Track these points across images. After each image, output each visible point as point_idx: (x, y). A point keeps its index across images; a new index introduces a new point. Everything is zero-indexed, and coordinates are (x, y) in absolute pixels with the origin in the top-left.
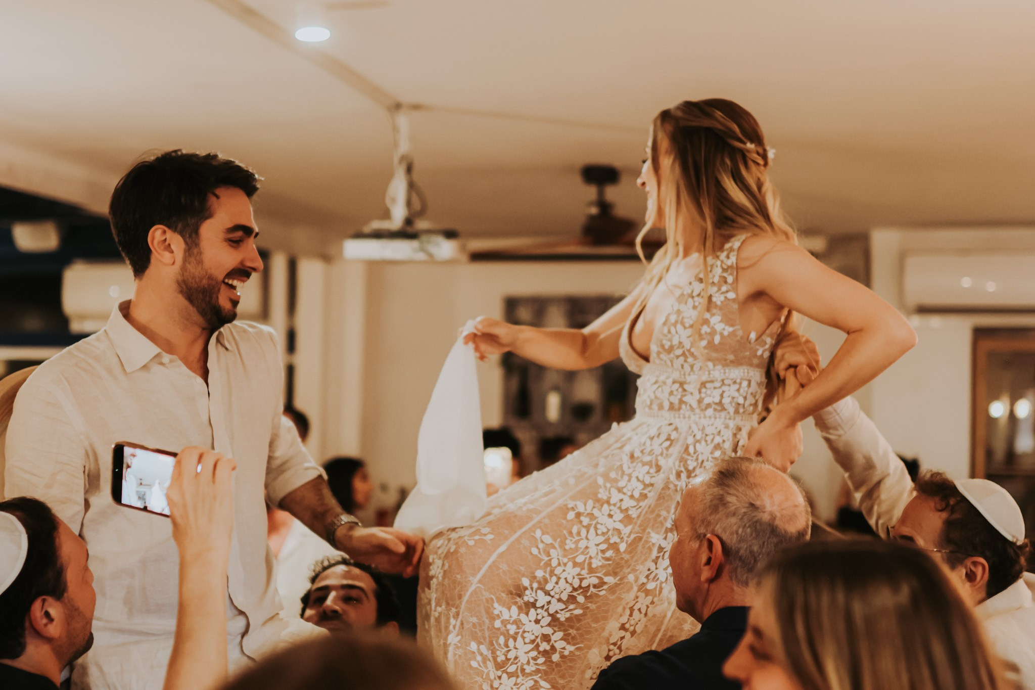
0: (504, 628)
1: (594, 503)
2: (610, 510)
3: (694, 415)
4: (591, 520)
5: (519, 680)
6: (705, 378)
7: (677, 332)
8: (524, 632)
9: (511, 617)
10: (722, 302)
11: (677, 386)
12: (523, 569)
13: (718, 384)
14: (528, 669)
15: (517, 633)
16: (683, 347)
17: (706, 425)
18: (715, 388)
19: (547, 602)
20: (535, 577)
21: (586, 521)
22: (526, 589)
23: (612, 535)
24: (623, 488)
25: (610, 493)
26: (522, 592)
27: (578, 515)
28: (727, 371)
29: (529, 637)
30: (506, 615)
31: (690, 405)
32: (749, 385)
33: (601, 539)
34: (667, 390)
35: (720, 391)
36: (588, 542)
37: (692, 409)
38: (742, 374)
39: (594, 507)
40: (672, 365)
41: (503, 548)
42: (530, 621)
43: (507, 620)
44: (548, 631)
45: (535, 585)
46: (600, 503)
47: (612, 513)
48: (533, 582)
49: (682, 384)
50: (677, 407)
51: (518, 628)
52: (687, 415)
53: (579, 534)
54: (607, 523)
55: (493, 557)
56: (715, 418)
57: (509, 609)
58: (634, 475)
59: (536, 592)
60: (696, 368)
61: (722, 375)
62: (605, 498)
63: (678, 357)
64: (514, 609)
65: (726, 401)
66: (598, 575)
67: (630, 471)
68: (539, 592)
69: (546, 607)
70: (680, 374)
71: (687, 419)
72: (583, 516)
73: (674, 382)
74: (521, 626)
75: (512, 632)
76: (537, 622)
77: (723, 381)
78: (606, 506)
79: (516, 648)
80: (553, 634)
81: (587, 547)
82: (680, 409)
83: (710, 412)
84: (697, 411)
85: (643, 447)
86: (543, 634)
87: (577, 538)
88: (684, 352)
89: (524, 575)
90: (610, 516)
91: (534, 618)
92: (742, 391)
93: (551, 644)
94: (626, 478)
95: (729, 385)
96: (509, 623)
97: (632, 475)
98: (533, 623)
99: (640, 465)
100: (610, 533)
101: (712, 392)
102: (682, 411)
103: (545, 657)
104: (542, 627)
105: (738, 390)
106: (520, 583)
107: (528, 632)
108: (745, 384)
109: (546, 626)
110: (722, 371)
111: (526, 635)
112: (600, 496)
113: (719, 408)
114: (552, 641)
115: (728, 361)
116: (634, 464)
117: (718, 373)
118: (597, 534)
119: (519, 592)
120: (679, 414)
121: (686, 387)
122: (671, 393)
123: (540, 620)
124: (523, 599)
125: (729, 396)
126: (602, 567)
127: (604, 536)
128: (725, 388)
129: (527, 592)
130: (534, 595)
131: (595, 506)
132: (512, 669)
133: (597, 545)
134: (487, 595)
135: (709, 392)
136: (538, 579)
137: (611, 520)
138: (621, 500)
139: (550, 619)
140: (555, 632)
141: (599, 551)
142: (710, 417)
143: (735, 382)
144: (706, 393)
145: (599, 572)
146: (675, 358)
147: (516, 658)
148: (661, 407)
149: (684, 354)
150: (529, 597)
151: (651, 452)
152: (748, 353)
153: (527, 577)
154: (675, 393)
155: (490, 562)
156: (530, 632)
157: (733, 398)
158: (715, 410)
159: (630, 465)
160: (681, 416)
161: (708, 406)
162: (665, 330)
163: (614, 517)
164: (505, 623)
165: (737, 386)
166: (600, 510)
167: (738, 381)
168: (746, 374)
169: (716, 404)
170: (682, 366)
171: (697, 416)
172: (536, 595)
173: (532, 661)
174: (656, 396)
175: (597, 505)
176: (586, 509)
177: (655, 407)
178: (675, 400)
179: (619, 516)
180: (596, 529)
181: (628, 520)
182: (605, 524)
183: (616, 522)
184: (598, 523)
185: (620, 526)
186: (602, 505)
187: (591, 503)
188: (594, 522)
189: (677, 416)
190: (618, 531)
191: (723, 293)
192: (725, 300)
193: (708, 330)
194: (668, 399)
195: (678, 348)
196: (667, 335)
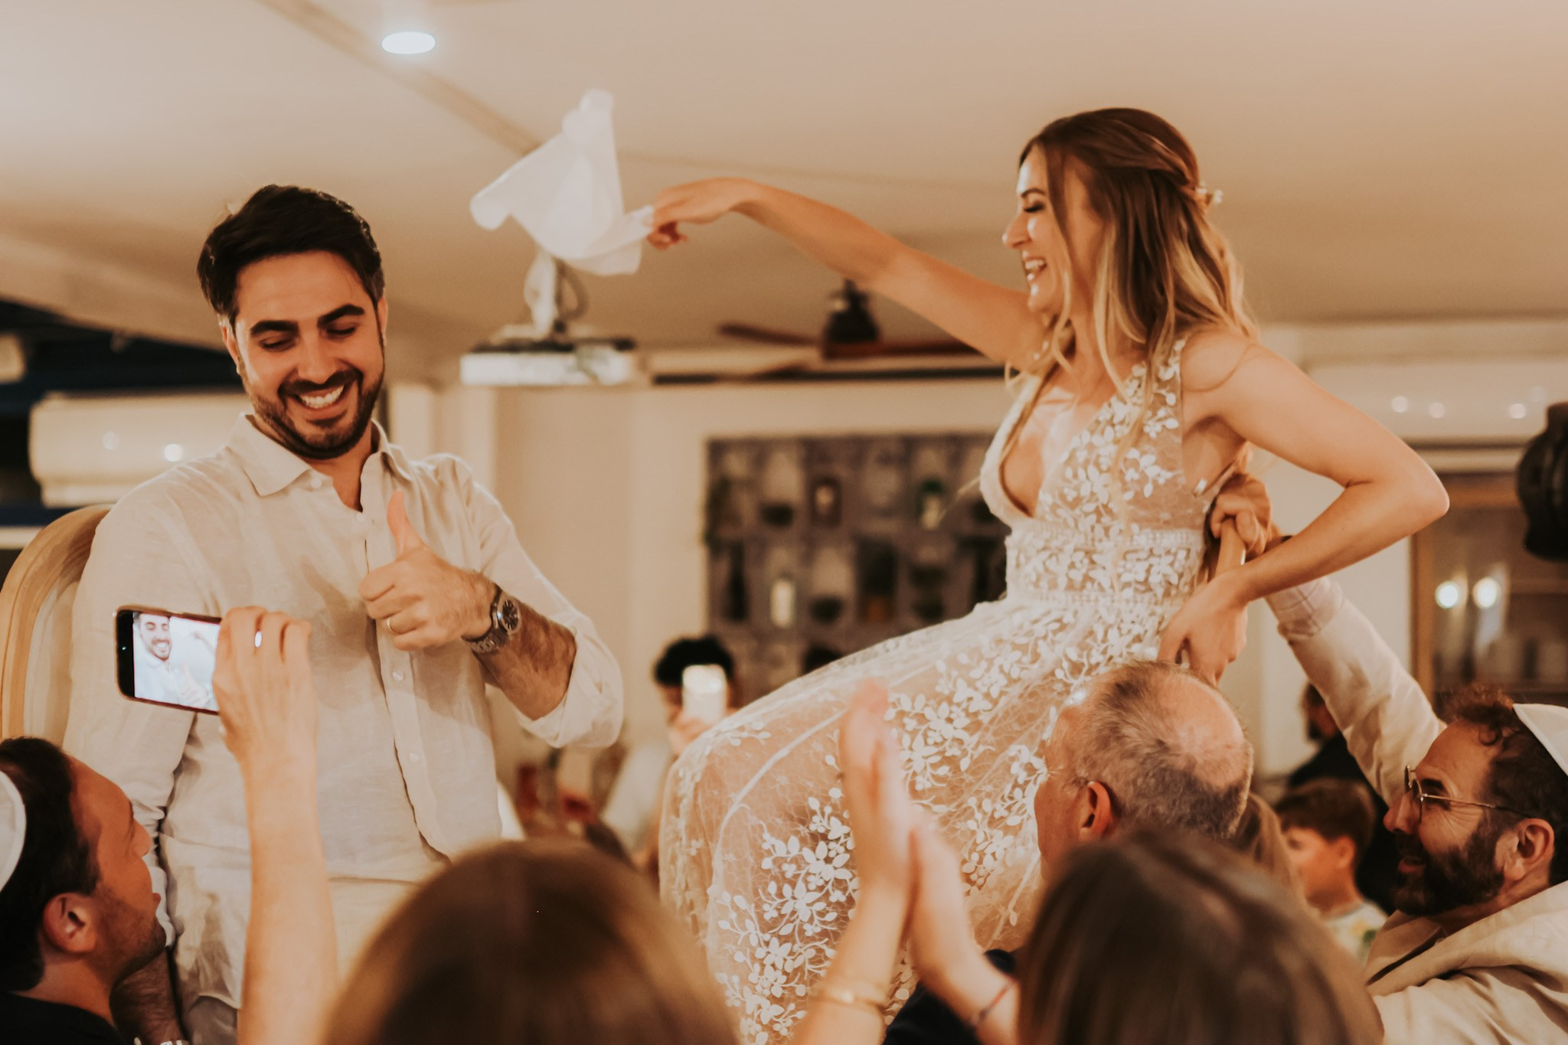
0: (777, 870)
1: (928, 700)
2: (951, 712)
3: (1104, 596)
4: (920, 723)
5: (796, 948)
7: (1087, 477)
8: (808, 874)
9: (788, 853)
10: (1157, 433)
11: (1081, 554)
12: (810, 784)
13: (1143, 555)
14: (810, 930)
15: (796, 876)
16: (1097, 500)
17: (1123, 611)
18: (1138, 560)
19: (845, 834)
20: (828, 799)
21: (911, 724)
22: (814, 813)
23: (950, 746)
25: (954, 686)
26: (807, 816)
27: (901, 715)
28: (1158, 535)
29: (815, 882)
30: (781, 850)
31: (1099, 584)
32: (1187, 557)
33: (933, 750)
34: (1065, 560)
35: (1146, 565)
37: (1102, 589)
38: (1179, 541)
39: (926, 706)
40: (1076, 526)
41: (783, 753)
42: (818, 859)
43: (782, 858)
44: (845, 874)
45: (828, 810)
46: (937, 699)
47: (953, 716)
48: (826, 805)
49: (1088, 553)
50: (1078, 585)
51: (799, 868)
52: (1093, 598)
54: (943, 730)
55: (769, 765)
56: (1136, 602)
57: (786, 841)
59: (829, 819)
60: (1113, 532)
61: (1151, 541)
62: (946, 692)
63: (1086, 514)
64: (794, 841)
65: (1155, 579)
66: (925, 802)
67: (993, 654)
68: (833, 819)
69: (842, 840)
70: (1086, 539)
71: (1092, 603)
72: (908, 716)
73: (1076, 550)
74: (803, 865)
75: (789, 875)
76: (828, 860)
77: (1151, 550)
78: (944, 705)
79: (794, 898)
80: (851, 880)
82: (1083, 587)
83: (1129, 593)
84: (1110, 591)
86: (836, 879)
88: (1097, 507)
89: (811, 794)
90: (950, 721)
91: (824, 856)
92: (1177, 565)
93: (847, 894)
95: (1160, 556)
96: (786, 862)
97: (994, 662)
98: (822, 862)
100: (947, 744)
101: (1134, 566)
102: (1085, 592)
103: (837, 912)
104: (835, 868)
105: (1172, 564)
106: (806, 804)
107: (815, 874)
108: (1182, 554)
109: (842, 867)
110: (1151, 536)
111: (811, 878)
112: (938, 689)
113: (1142, 588)
114: (850, 890)
115: (1161, 522)
117: (1143, 539)
118: (927, 744)
119: (804, 816)
120: (1081, 596)
121: (1095, 557)
122: (1072, 566)
123: (833, 858)
124: (808, 828)
125: (1159, 573)
126: (933, 790)
127: (937, 747)
128: (1153, 560)
129: (816, 819)
130: (825, 823)
131: (928, 704)
132: (786, 930)
133: (926, 758)
134: (753, 820)
135: (1129, 565)
136: (833, 801)
137: (949, 726)
138: (970, 699)
139: (847, 856)
140: (854, 876)
141: (928, 768)
142: (1128, 601)
143: (1168, 552)
144: (1124, 567)
145: (926, 799)
146: (1083, 517)
147: (794, 913)
148: (1053, 585)
149: (1096, 510)
150: (817, 825)
151: (1029, 633)
152: (1190, 511)
153: (816, 797)
154: (1078, 565)
155: (762, 772)
156: (817, 875)
157: (1165, 575)
158: (1136, 590)
160: (1084, 597)
161: (1127, 585)
162: (1069, 473)
163: (955, 722)
164: (778, 862)
165: (1170, 558)
166: (935, 710)
167: (1173, 551)
168: (1184, 541)
169: (1139, 582)
170: (1093, 528)
171: (1108, 598)
172: (829, 824)
173: (816, 918)
174: (1047, 570)
175: (932, 702)
176: (913, 708)
177: (1044, 584)
178: (1077, 576)
179: (962, 721)
180: (925, 736)
181: (975, 726)
182: (940, 731)
183: (957, 731)
184: (929, 729)
185: (964, 735)
186: (939, 704)
187: (921, 699)
188: (924, 727)
189: (1077, 598)
190: (961, 742)
191: (1160, 420)
192: (1162, 431)
193: (1136, 476)
194: (1067, 574)
195: (1088, 502)
196: (1071, 480)
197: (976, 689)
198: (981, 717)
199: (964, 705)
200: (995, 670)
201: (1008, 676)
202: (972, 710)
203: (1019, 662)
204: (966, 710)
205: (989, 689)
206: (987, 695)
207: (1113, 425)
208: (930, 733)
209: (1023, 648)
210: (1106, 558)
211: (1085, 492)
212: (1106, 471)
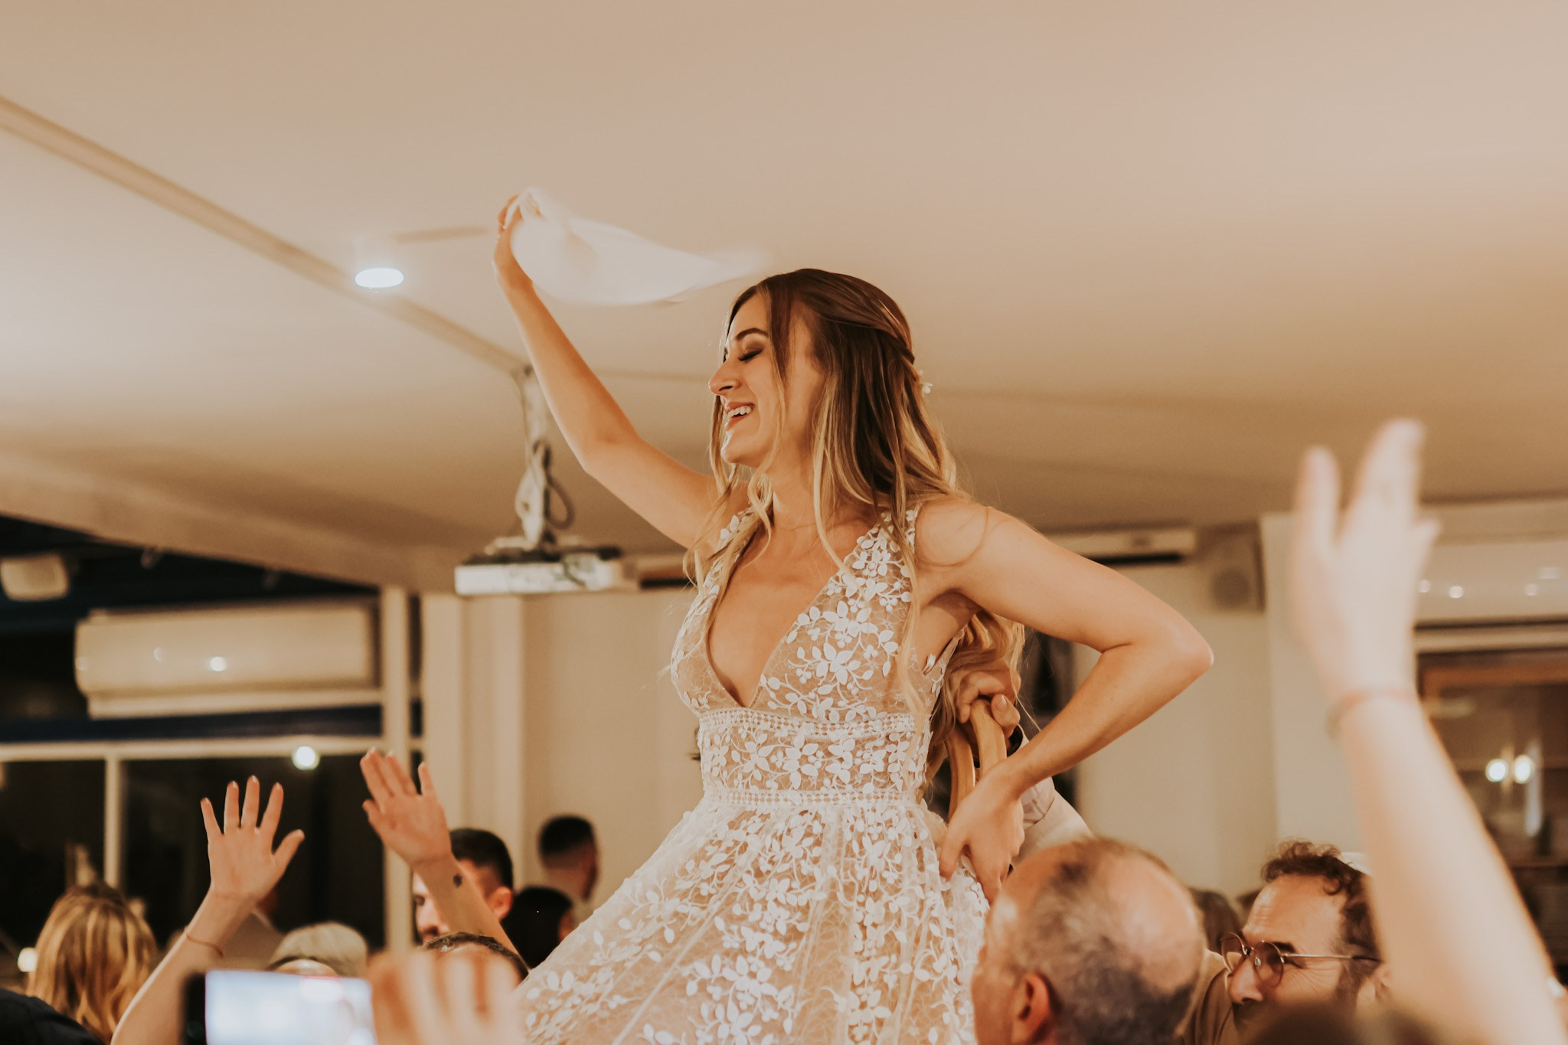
1: (723, 959)
2: (750, 964)
3: (845, 793)
4: (725, 988)
6: (859, 733)
10: (894, 607)
11: (813, 748)
13: (880, 742)
17: (865, 810)
18: (875, 748)
21: (716, 992)
23: (764, 1008)
24: (758, 922)
25: (741, 936)
27: (703, 985)
31: (838, 778)
33: (748, 1017)
34: (794, 754)
35: (882, 753)
36: (730, 1028)
37: (841, 785)
39: (723, 966)
40: (809, 712)
46: (731, 955)
47: (754, 969)
50: (814, 782)
52: (831, 797)
53: (713, 1015)
54: (752, 989)
58: (770, 898)
60: (849, 716)
61: (887, 726)
62: (736, 946)
63: (822, 698)
65: (893, 768)
67: (762, 894)
71: (832, 802)
72: (710, 984)
77: (887, 737)
78: (740, 958)
81: (731, 1036)
82: (820, 785)
83: (869, 788)
84: (849, 788)
85: (771, 855)
87: (712, 1024)
88: (835, 688)
90: (753, 975)
94: (758, 907)
95: (896, 743)
97: (767, 899)
99: (775, 880)
100: (759, 1004)
101: (872, 756)
102: (823, 790)
110: (887, 720)
112: (726, 946)
113: (883, 781)
116: (766, 883)
117: (879, 723)
118: (741, 1011)
121: (831, 748)
122: (804, 759)
125: (896, 761)
127: (752, 1012)
128: (890, 748)
131: (724, 962)
133: (746, 1029)
137: (754, 982)
138: (762, 943)
141: (750, 1040)
142: (868, 797)
143: (904, 738)
144: (862, 757)
146: (818, 700)
149: (834, 693)
151: (786, 858)
154: (812, 759)
158: (876, 783)
159: (759, 886)
160: (822, 797)
161: (867, 777)
163: (758, 976)
166: (733, 968)
167: (908, 735)
169: (878, 774)
171: (848, 795)
174: (773, 766)
175: (727, 960)
176: (712, 973)
178: (811, 771)
179: (765, 973)
180: (737, 1002)
181: (781, 978)
182: (748, 991)
183: (763, 985)
184: (736, 991)
185: (770, 990)
186: (734, 959)
187: (717, 960)
188: (731, 991)
189: (814, 797)
190: (770, 999)
191: (896, 592)
192: (898, 605)
193: (875, 653)
194: (799, 770)
195: (825, 683)
196: (805, 660)
197: (763, 931)
198: (780, 963)
199: (759, 953)
200: (771, 905)
201: (788, 906)
202: (769, 956)
203: (790, 889)
204: (763, 957)
205: (775, 925)
206: (776, 934)
207: (846, 600)
208: (740, 996)
209: (789, 874)
210: (843, 748)
211: (821, 671)
212: (845, 649)
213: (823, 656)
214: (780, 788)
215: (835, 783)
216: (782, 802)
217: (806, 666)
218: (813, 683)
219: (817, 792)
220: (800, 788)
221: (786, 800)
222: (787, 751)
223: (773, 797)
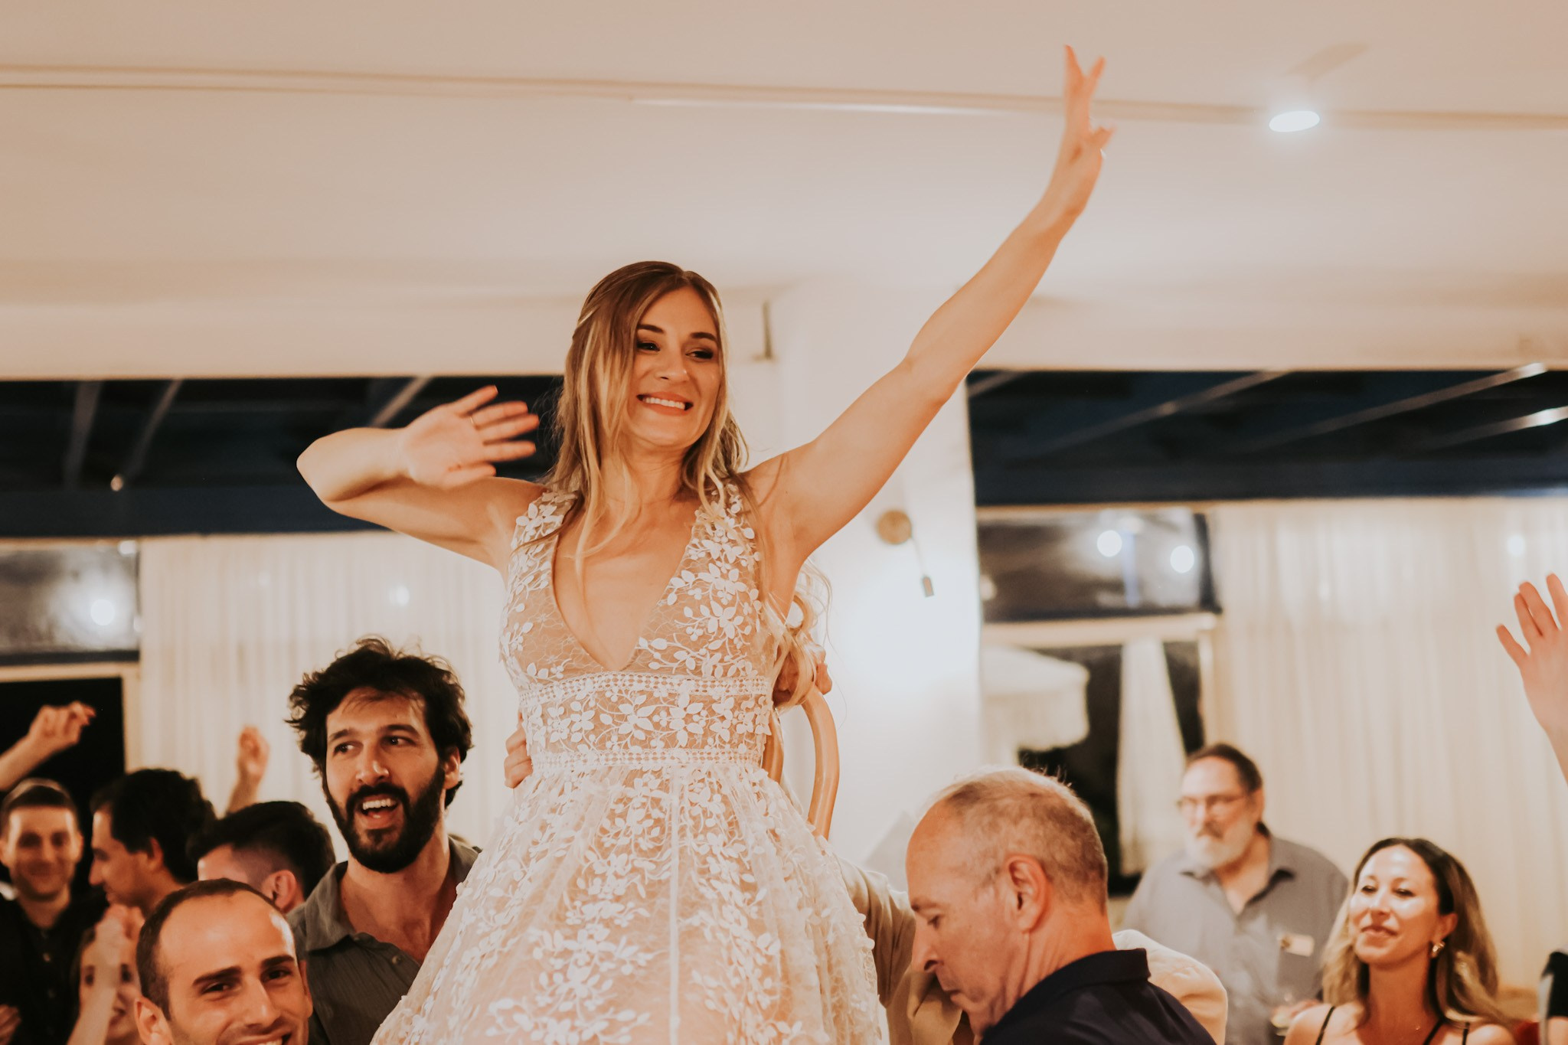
11: (698, 706)
31: (720, 737)
34: (678, 712)
35: (752, 715)
49: (709, 703)
50: (699, 741)
52: (713, 755)
63: (712, 653)
82: (705, 743)
88: (724, 643)
102: (707, 748)
110: (755, 681)
113: (752, 742)
121: (714, 706)
122: (688, 718)
146: (708, 656)
149: (722, 649)
160: (706, 755)
174: (657, 725)
177: (657, 743)
178: (697, 729)
189: (699, 756)
194: (685, 728)
195: (716, 638)
196: (694, 618)
210: (724, 708)
211: (712, 627)
212: (728, 606)
213: (712, 613)
214: (667, 746)
215: (718, 742)
216: (668, 761)
217: (697, 623)
218: (704, 638)
219: (702, 751)
220: (686, 747)
221: (673, 758)
222: (671, 710)
223: (659, 755)
